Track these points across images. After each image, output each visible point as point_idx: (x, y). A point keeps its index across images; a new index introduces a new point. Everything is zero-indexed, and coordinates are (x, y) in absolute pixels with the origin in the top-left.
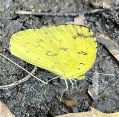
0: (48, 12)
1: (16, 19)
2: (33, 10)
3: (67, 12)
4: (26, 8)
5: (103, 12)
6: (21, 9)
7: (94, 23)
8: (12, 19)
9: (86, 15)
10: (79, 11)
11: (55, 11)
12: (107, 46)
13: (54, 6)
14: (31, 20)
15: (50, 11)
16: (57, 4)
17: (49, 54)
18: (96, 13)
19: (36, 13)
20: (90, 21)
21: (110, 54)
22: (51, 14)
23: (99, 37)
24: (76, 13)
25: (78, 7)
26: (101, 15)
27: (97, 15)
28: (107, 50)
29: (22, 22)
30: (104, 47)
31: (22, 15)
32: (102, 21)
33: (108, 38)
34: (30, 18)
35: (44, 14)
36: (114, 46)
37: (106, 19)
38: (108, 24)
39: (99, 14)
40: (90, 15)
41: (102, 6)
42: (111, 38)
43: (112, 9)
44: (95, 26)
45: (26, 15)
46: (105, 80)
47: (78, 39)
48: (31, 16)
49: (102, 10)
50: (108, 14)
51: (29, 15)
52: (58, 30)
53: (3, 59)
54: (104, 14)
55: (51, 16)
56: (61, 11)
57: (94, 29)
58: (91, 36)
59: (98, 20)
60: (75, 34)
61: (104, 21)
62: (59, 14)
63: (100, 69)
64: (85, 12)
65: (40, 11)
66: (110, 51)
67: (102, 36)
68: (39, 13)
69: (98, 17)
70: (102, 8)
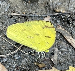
0: (30, 14)
1: (11, 18)
2: (21, 13)
3: (41, 15)
4: (17, 12)
6: (14, 12)
7: (56, 21)
8: (9, 18)
9: (51, 16)
10: (47, 14)
11: (33, 14)
12: (63, 34)
13: (33, 11)
14: (20, 19)
15: (31, 13)
16: (35, 10)
18: (57, 15)
19: (23, 15)
20: (54, 20)
21: (65, 39)
22: (31, 15)
23: (59, 28)
24: (45, 15)
26: (60, 16)
27: (58, 17)
28: (63, 36)
29: (14, 20)
30: (61, 34)
31: (14, 15)
32: (61, 19)
34: (19, 17)
35: (27, 15)
36: (67, 34)
37: (63, 19)
38: (64, 21)
39: (59, 16)
40: (54, 16)
41: (60, 11)
42: (65, 29)
43: (66, 13)
45: (17, 16)
46: (62, 53)
47: (45, 29)
48: (19, 16)
49: (60, 13)
50: (64, 16)
51: (18, 16)
52: (34, 24)
53: (3, 40)
55: (31, 16)
56: (37, 14)
57: (56, 24)
58: (52, 27)
59: (58, 19)
60: (43, 26)
61: (62, 20)
64: (51, 15)
65: (25, 13)
66: (65, 37)
67: (61, 28)
69: (58, 18)
70: (61, 12)
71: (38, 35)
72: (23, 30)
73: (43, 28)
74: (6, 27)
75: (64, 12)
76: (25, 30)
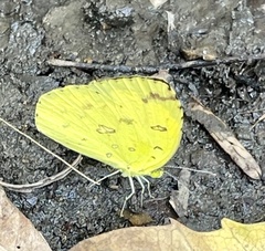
0: (105, 63)
1: (47, 74)
2: (79, 60)
3: (139, 66)
4: (66, 55)
5: (204, 65)
6: (57, 57)
7: (187, 85)
8: (41, 74)
9: (172, 71)
10: (160, 64)
11: (117, 63)
12: (206, 126)
13: (116, 55)
14: (75, 77)
15: (109, 62)
16: (121, 51)
17: (103, 130)
18: (191, 68)
19: (84, 65)
20: (180, 83)
21: (212, 140)
22: (110, 67)
23: (194, 109)
24: (154, 67)
25: (158, 56)
26: (199, 72)
27: (193, 72)
28: (207, 133)
29: (57, 80)
30: (202, 127)
31: (57, 67)
32: (201, 81)
33: (209, 112)
34: (73, 73)
35: (97, 66)
36: (220, 125)
37: (209, 79)
38: (211, 87)
39: (196, 70)
40: (181, 71)
41: (200, 55)
42: (215, 112)
43: (218, 61)
44: (188, 90)
45: (65, 67)
46: (202, 183)
48: (74, 70)
49: (201, 63)
50: (212, 69)
51: (69, 67)
52: (118, 87)
53: (24, 142)
54: (204, 69)
55: (109, 71)
56: (128, 63)
57: (185, 96)
58: (172, 98)
59: (193, 81)
60: (146, 94)
61: (204, 83)
62: (124, 68)
63: (193, 166)
64: (171, 66)
65: (90, 61)
66: (212, 134)
67: (200, 108)
68: (89, 64)
69: (193, 76)
70: (201, 59)
71: (129, 122)
72: (85, 108)
73: (145, 101)
74: (33, 103)
75: (212, 57)
76: (90, 106)
